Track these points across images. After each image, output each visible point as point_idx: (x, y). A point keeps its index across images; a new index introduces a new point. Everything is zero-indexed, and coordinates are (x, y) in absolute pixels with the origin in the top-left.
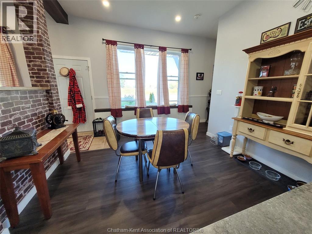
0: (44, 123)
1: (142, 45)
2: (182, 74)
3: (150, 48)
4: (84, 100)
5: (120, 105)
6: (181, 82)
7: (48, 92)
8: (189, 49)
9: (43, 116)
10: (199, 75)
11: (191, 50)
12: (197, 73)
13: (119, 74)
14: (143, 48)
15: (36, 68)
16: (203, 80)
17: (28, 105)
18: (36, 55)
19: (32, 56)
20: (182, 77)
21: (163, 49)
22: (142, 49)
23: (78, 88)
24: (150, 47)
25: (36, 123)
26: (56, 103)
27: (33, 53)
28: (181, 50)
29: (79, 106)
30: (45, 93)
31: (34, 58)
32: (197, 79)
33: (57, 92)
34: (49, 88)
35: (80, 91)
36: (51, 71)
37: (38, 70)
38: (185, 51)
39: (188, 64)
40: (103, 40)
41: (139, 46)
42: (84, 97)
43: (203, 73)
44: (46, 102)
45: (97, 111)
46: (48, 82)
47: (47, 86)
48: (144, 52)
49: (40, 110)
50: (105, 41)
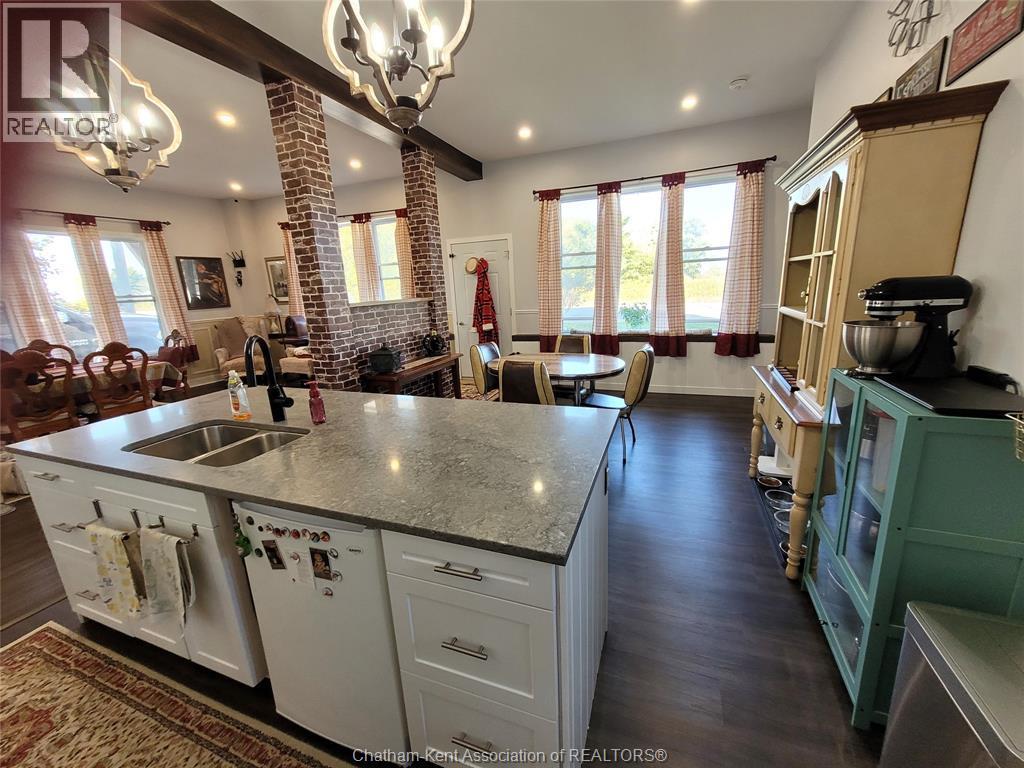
0: (421, 348)
1: (617, 182)
2: (737, 239)
3: (641, 184)
4: (498, 318)
5: (558, 327)
7: (430, 303)
8: (768, 159)
9: (420, 337)
13: (560, 260)
14: (618, 190)
15: (421, 271)
17: (373, 327)
21: (673, 180)
22: (615, 194)
23: (489, 293)
24: (638, 182)
25: (411, 345)
26: (441, 320)
27: (419, 252)
28: (735, 167)
29: (488, 327)
30: (427, 306)
33: (445, 304)
34: (432, 299)
35: (491, 299)
36: (437, 273)
37: (423, 273)
38: (751, 167)
40: (534, 193)
41: (608, 189)
42: (497, 311)
44: (428, 318)
45: (516, 338)
46: (432, 289)
47: (430, 295)
49: (418, 329)
50: (537, 195)
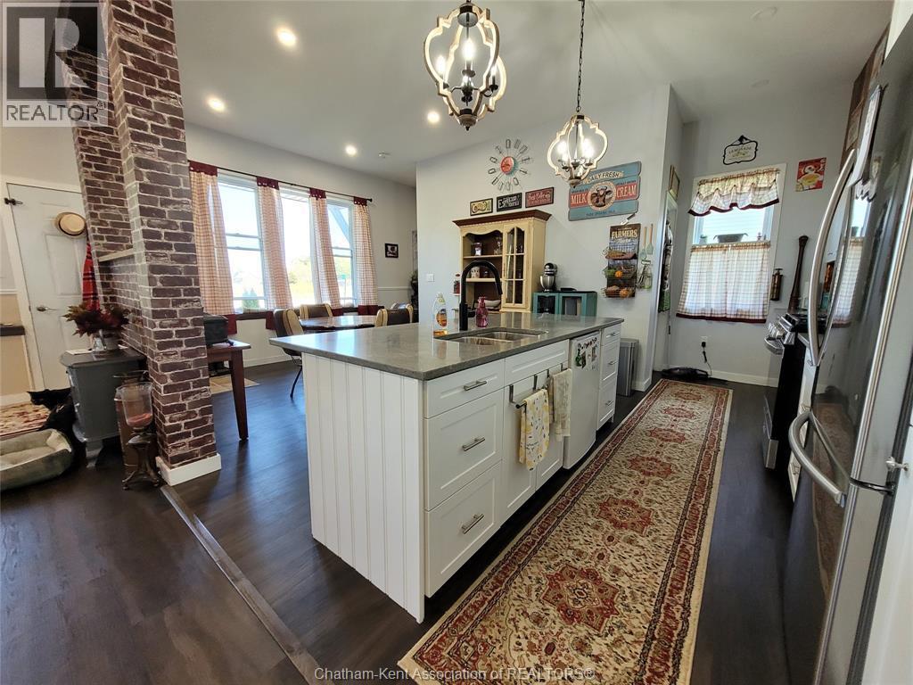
1: (275, 181)
2: (360, 245)
3: (291, 188)
5: (230, 306)
6: (360, 259)
8: (368, 199)
10: (389, 247)
11: (371, 200)
12: (386, 245)
13: (224, 238)
14: (277, 188)
15: (109, 221)
16: (397, 257)
18: (110, 197)
19: (101, 198)
20: (360, 252)
21: (318, 194)
22: (275, 190)
24: (289, 186)
27: (104, 193)
28: (353, 199)
31: (106, 201)
32: (387, 256)
37: (113, 224)
38: (361, 201)
39: (369, 226)
41: (267, 183)
43: (397, 245)
48: (279, 196)
